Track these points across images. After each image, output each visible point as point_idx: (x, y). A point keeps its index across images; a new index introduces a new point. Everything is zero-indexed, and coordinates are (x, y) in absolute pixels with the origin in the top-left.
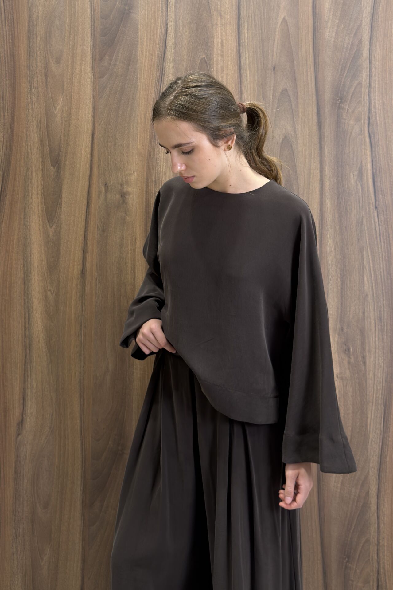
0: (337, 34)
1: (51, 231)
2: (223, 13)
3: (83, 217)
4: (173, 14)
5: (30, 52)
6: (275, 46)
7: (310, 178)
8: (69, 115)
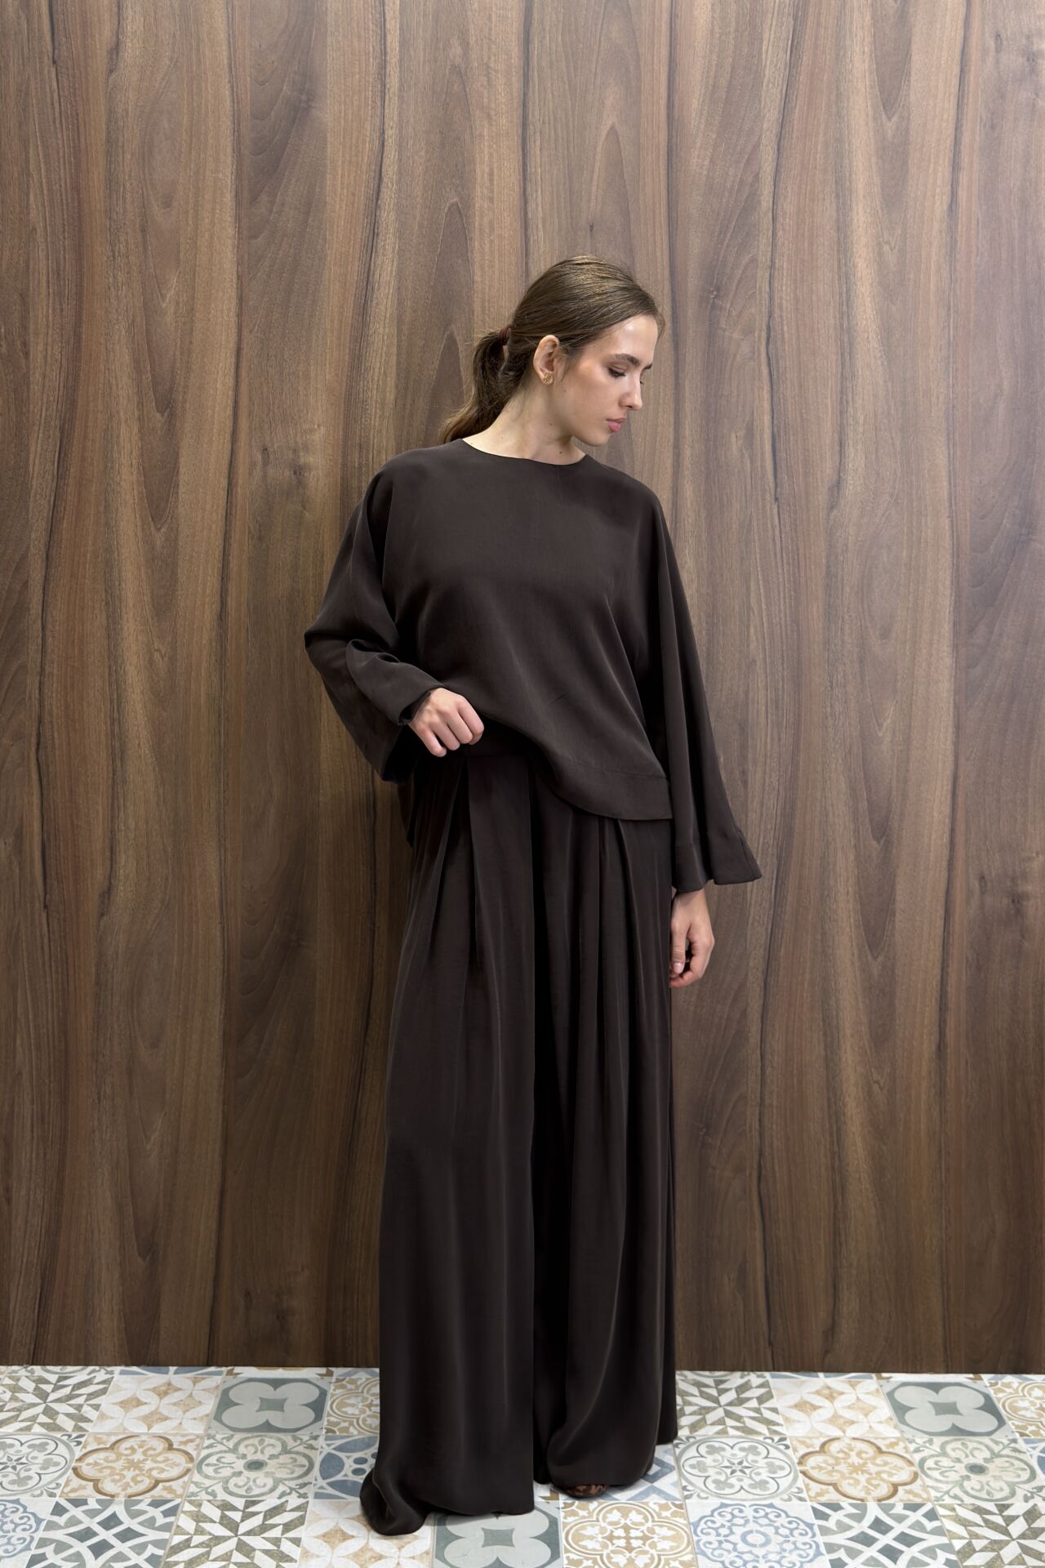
0: (712, 161)
1: (159, 539)
2: (492, 113)
3: (222, 512)
4: (396, 113)
5: (111, 182)
6: (595, 183)
7: (656, 442)
8: (192, 310)
